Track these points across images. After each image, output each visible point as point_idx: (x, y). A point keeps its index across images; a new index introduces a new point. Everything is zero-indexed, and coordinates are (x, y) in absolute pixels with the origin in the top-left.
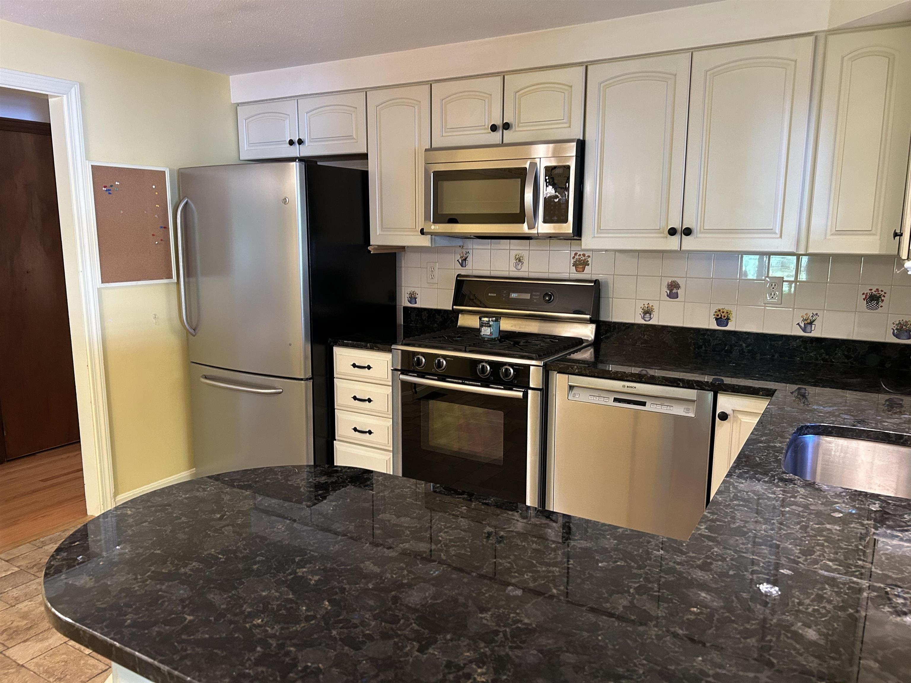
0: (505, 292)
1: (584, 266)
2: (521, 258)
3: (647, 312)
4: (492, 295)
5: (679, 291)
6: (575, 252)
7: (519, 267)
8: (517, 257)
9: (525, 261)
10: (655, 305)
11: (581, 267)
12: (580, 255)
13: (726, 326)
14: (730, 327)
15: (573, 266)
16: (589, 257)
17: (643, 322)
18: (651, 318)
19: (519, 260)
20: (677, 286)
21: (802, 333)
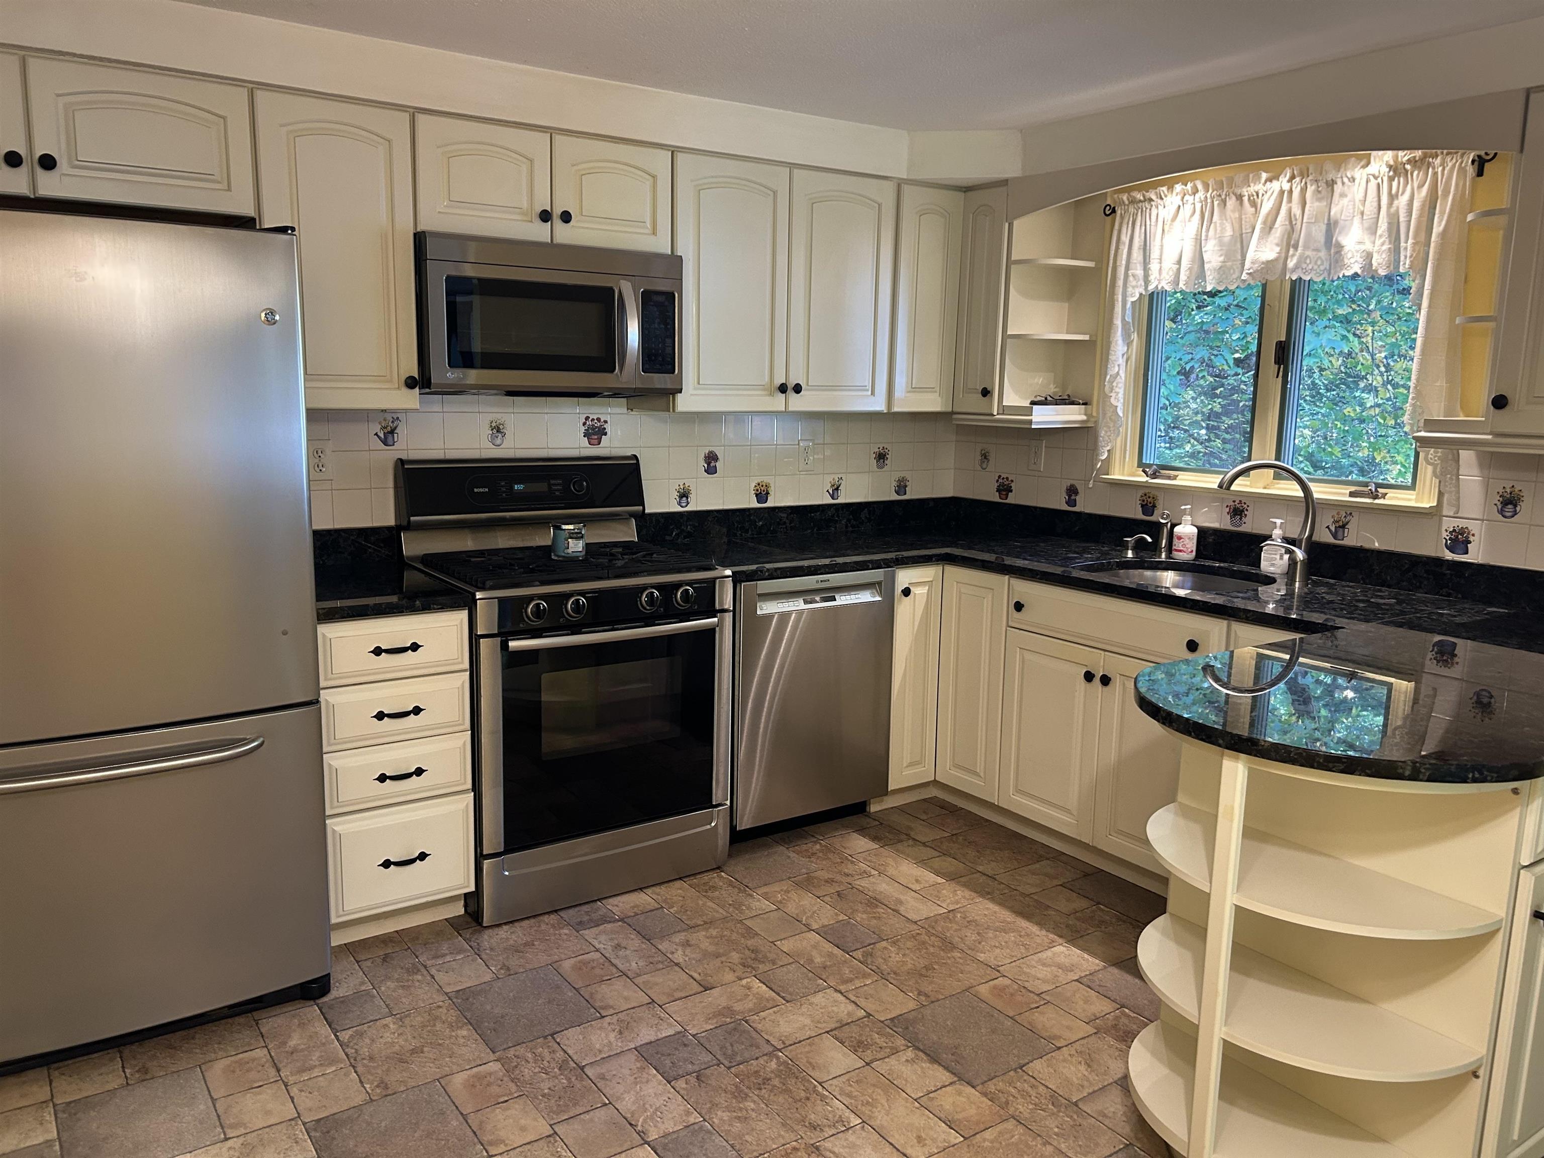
0: (503, 483)
1: (599, 436)
2: (501, 427)
3: (684, 495)
4: (481, 490)
5: (718, 464)
6: (586, 415)
7: (498, 441)
8: (494, 424)
9: (509, 432)
10: (691, 484)
11: (596, 437)
12: (593, 420)
13: (766, 502)
14: (770, 504)
15: (584, 436)
16: (606, 422)
17: (680, 509)
18: (688, 503)
19: (498, 429)
20: (716, 458)
21: (831, 501)
